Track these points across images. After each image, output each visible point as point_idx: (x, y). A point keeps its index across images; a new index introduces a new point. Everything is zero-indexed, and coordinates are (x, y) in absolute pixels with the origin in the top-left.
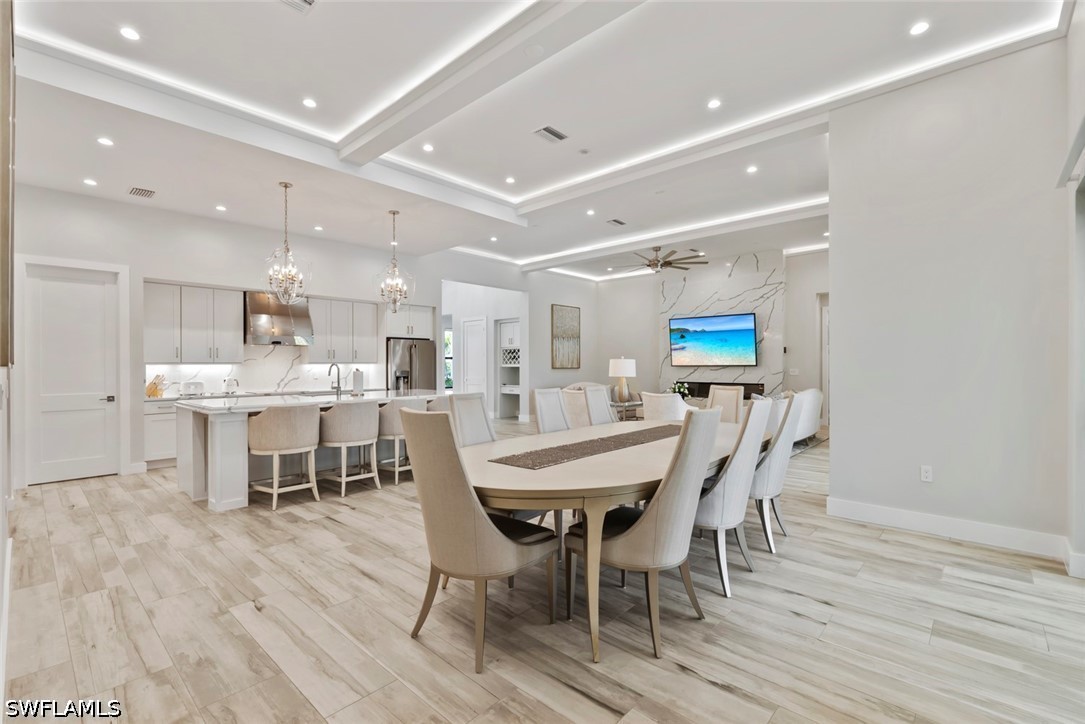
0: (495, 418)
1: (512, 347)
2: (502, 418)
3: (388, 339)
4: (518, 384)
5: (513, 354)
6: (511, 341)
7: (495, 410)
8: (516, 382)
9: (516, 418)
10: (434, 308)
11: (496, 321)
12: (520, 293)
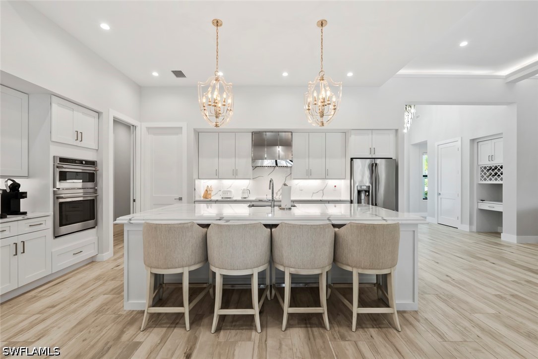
0: (471, 232)
1: (493, 164)
2: (479, 232)
3: (352, 159)
4: (501, 201)
5: (496, 171)
6: (491, 158)
7: (471, 224)
8: (499, 199)
9: (498, 234)
10: (397, 130)
11: (473, 141)
12: (504, 107)
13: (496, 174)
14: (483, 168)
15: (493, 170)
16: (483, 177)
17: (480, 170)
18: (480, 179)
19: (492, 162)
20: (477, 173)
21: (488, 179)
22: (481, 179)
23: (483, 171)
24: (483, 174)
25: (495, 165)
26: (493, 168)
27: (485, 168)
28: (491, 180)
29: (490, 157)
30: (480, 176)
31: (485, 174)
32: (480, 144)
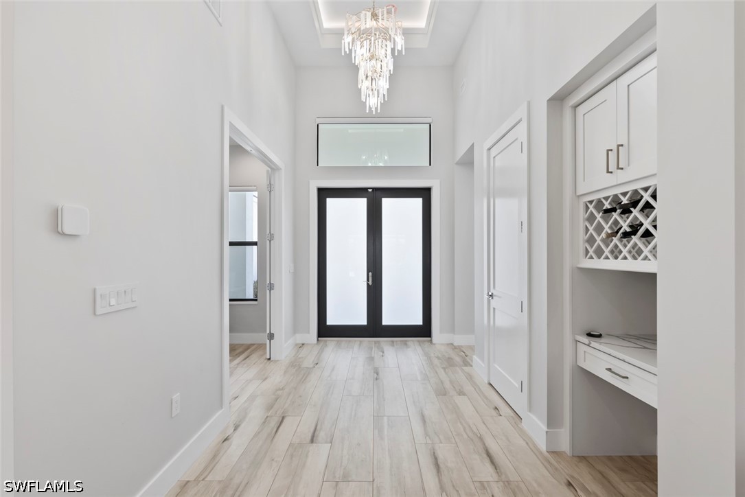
1: (624, 183)
5: (635, 213)
13: (635, 229)
14: (591, 207)
15: (626, 211)
16: (591, 240)
17: (582, 215)
18: (582, 252)
19: (621, 177)
20: (575, 228)
21: (607, 252)
22: (587, 252)
23: (591, 218)
24: (591, 229)
25: (630, 188)
26: (625, 201)
27: (599, 204)
28: (616, 253)
29: (613, 156)
30: (582, 237)
31: (599, 229)
32: (581, 110)
